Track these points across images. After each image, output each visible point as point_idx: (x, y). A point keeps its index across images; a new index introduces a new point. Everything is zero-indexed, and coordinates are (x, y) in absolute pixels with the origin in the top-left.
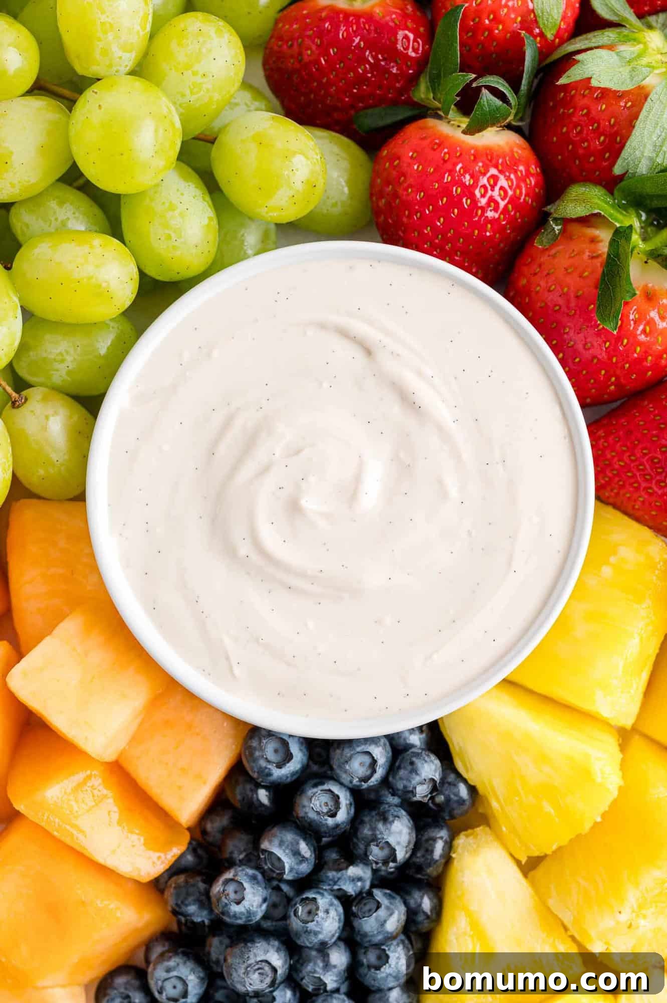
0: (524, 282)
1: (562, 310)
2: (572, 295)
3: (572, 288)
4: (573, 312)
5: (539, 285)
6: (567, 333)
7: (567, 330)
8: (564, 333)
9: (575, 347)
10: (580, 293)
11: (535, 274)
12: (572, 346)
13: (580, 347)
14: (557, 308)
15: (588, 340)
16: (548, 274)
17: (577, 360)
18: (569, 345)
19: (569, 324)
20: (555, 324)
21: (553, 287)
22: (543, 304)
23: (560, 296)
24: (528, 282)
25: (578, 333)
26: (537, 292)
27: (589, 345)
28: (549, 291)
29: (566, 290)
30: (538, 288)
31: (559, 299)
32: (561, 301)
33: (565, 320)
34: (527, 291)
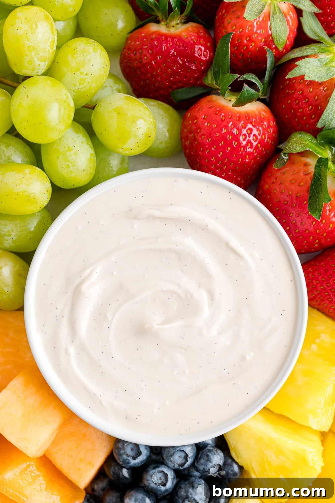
0: (267, 187)
1: (289, 204)
2: (294, 196)
3: (294, 192)
4: (295, 205)
5: (276, 189)
6: (292, 216)
7: (292, 214)
8: (290, 216)
9: (296, 224)
10: (299, 195)
11: (273, 183)
12: (295, 223)
13: (299, 224)
14: (286, 202)
15: (304, 220)
16: (281, 183)
17: (297, 231)
18: (293, 223)
19: (293, 212)
20: (285, 211)
21: (284, 191)
22: (278, 200)
23: (288, 196)
24: (269, 187)
25: (298, 217)
26: (275, 193)
27: (304, 223)
28: (281, 193)
29: (290, 193)
30: (275, 191)
31: (287, 197)
32: (288, 199)
33: (291, 210)
34: (269, 192)
